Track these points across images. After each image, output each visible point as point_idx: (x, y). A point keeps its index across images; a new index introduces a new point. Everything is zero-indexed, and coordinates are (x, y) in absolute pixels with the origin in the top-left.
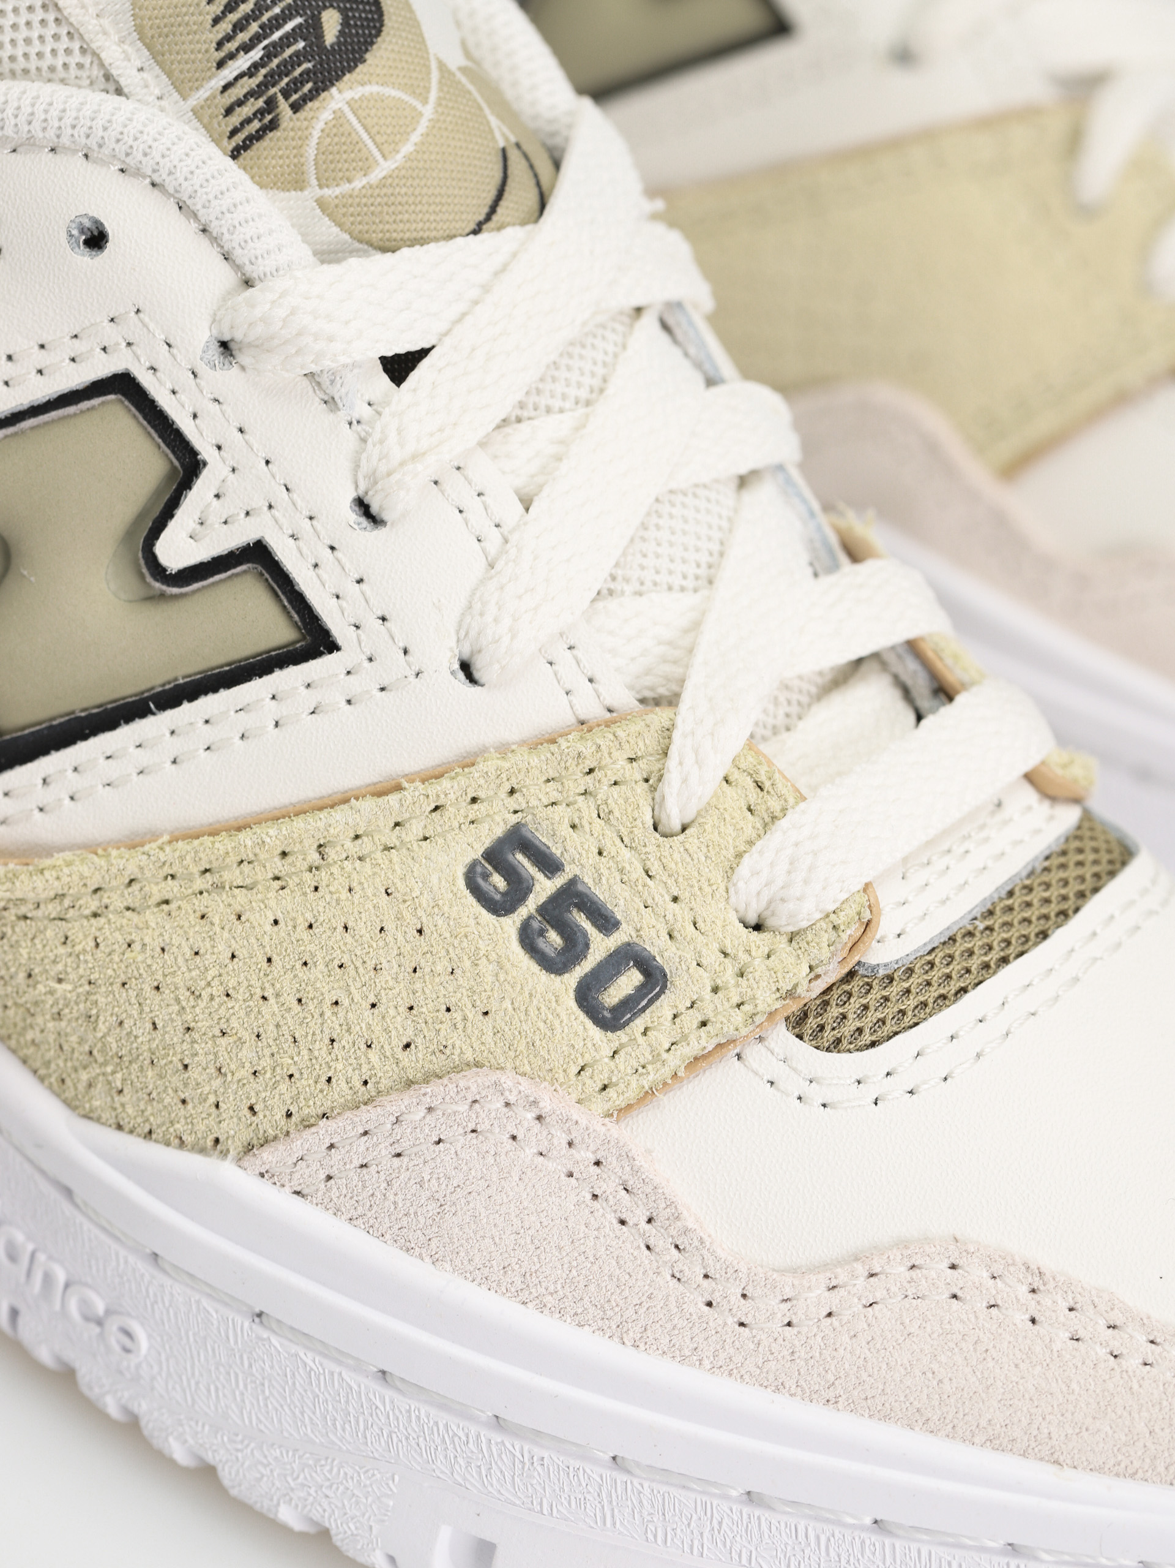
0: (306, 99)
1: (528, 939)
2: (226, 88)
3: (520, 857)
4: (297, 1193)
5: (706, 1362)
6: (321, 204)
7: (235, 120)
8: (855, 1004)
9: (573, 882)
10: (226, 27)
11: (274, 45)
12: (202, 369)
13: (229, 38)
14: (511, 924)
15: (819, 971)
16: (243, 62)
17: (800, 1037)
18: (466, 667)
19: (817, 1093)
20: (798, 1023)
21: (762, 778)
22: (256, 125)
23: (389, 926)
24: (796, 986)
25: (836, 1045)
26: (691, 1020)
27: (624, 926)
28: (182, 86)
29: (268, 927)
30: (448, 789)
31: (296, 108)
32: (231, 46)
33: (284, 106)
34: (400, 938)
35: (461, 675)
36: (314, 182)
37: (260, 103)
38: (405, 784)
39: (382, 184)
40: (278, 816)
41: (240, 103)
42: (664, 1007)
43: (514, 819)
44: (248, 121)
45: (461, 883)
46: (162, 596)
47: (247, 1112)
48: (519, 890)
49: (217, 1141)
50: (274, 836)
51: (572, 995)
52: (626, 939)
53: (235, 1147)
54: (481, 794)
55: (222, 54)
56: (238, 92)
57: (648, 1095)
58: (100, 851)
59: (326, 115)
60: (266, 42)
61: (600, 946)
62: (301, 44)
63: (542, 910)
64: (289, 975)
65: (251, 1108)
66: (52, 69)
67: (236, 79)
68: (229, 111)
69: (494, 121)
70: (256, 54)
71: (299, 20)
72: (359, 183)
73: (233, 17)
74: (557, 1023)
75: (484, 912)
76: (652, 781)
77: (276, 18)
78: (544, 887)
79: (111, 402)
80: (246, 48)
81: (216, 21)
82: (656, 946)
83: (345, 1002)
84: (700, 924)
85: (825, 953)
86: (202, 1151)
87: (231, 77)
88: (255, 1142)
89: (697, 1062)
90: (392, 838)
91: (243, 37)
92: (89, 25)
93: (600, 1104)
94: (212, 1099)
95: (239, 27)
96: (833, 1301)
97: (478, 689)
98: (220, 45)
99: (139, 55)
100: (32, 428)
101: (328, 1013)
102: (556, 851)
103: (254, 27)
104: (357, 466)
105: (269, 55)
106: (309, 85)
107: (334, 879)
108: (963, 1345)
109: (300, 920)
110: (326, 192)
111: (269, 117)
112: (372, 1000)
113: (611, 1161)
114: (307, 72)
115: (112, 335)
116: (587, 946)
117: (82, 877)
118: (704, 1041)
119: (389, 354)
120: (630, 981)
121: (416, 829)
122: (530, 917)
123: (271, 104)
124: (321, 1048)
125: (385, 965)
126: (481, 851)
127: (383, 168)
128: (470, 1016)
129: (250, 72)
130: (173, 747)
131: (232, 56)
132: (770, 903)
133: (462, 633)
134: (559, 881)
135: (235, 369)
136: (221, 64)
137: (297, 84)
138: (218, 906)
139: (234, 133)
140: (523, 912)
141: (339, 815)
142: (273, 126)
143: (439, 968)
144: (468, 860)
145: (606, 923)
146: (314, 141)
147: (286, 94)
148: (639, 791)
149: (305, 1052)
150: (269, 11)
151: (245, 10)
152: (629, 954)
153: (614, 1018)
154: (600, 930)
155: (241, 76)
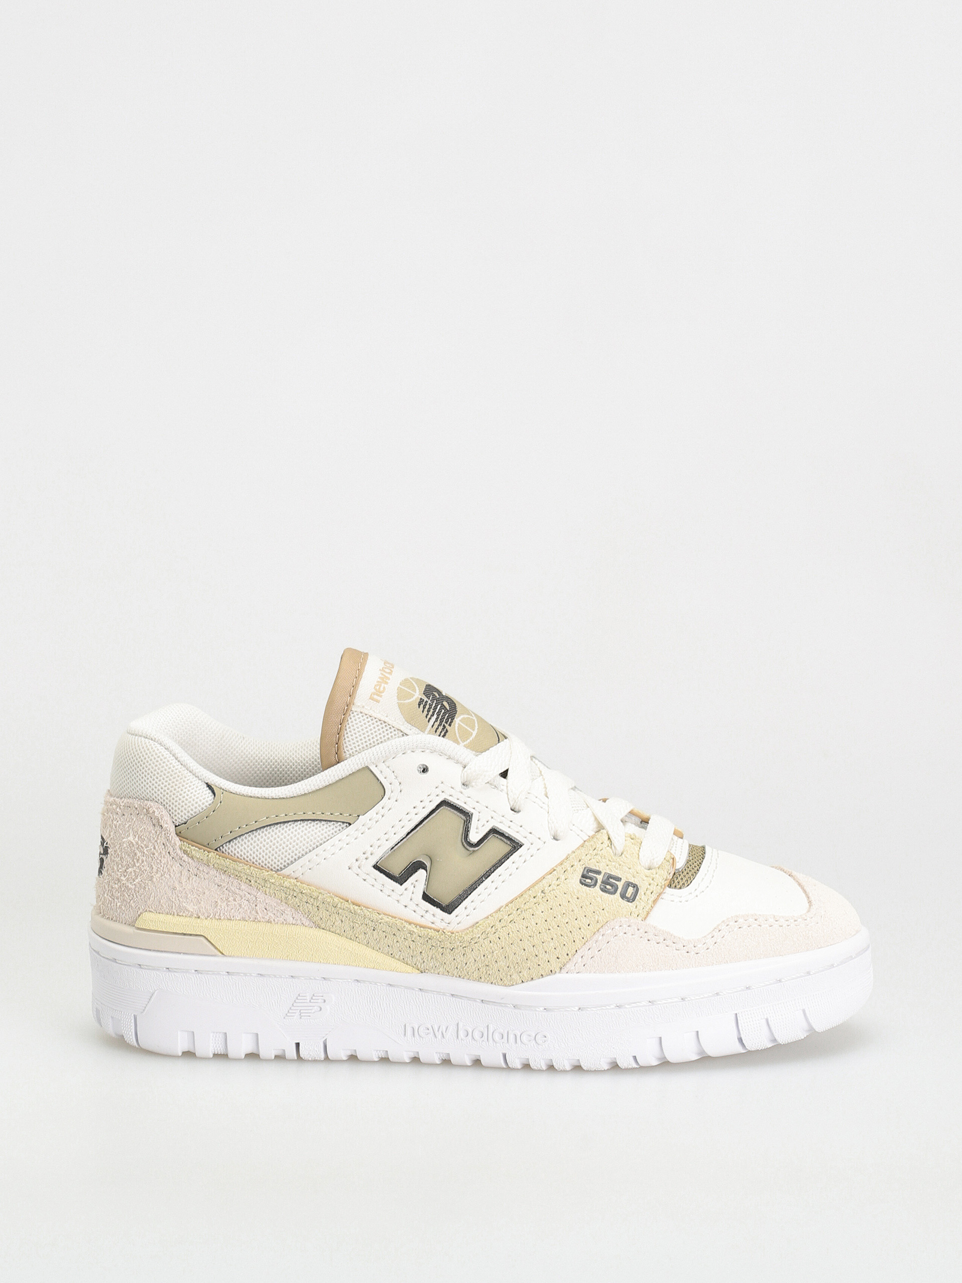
0: (451, 722)
1: (603, 890)
2: (433, 726)
3: (590, 874)
4: (578, 973)
5: (694, 965)
7: (438, 733)
8: (679, 878)
9: (605, 874)
10: (425, 712)
11: (438, 713)
12: (462, 791)
13: (427, 715)
14: (597, 888)
15: (668, 873)
16: (433, 719)
17: (672, 889)
18: (555, 838)
20: (670, 886)
22: (443, 732)
23: (570, 900)
24: (665, 878)
25: (681, 888)
26: (648, 893)
28: (422, 729)
29: (541, 914)
30: (567, 865)
31: (450, 725)
32: (429, 716)
33: (447, 726)
34: (574, 902)
35: (554, 840)
36: (462, 741)
37: (442, 727)
38: (555, 869)
39: (475, 737)
40: (528, 889)
41: (437, 729)
42: (641, 892)
43: (584, 866)
44: (441, 732)
45: (580, 885)
46: (474, 851)
47: (557, 959)
48: (594, 880)
49: (552, 970)
50: (530, 894)
51: (620, 898)
52: (625, 881)
53: (558, 970)
54: (573, 864)
55: (428, 719)
56: (436, 726)
57: (648, 913)
58: (489, 918)
59: (457, 725)
60: (436, 713)
61: (620, 885)
62: (443, 711)
63: (603, 882)
64: (553, 922)
66: (392, 736)
68: (436, 731)
70: (435, 716)
71: (440, 706)
72: (470, 739)
73: (426, 710)
74: (620, 905)
75: (589, 888)
77: (435, 707)
78: (600, 878)
79: (443, 809)
80: (433, 715)
81: (423, 712)
82: (632, 880)
83: (569, 921)
84: (638, 872)
85: (668, 869)
86: (550, 975)
87: (432, 724)
88: (562, 966)
89: (655, 901)
90: (558, 883)
91: (431, 713)
93: (640, 918)
94: (547, 961)
95: (428, 711)
96: (714, 940)
97: (560, 841)
98: (426, 717)
99: (408, 726)
100: (427, 822)
101: (566, 926)
102: (598, 869)
103: (432, 710)
104: (507, 800)
105: (438, 715)
106: (450, 719)
109: (548, 909)
110: (465, 743)
111: (445, 730)
112: (576, 918)
113: (648, 930)
114: (448, 716)
116: (617, 885)
117: (489, 923)
118: (654, 897)
119: (500, 773)
120: (631, 890)
121: (563, 878)
122: (601, 885)
123: (444, 726)
124: (569, 935)
125: (574, 909)
126: (580, 876)
127: (474, 734)
128: (600, 912)
129: (436, 721)
130: (494, 885)
131: (430, 719)
132: (650, 862)
133: (550, 829)
134: (602, 875)
135: (470, 788)
137: (448, 719)
138: (526, 915)
139: (440, 735)
140: (598, 885)
141: (544, 881)
142: (447, 731)
143: (587, 904)
144: (579, 879)
145: (619, 879)
146: (457, 732)
147: (446, 723)
149: (566, 937)
150: (432, 705)
151: (428, 707)
152: (628, 884)
153: (632, 900)
154: (618, 881)
155: (434, 722)
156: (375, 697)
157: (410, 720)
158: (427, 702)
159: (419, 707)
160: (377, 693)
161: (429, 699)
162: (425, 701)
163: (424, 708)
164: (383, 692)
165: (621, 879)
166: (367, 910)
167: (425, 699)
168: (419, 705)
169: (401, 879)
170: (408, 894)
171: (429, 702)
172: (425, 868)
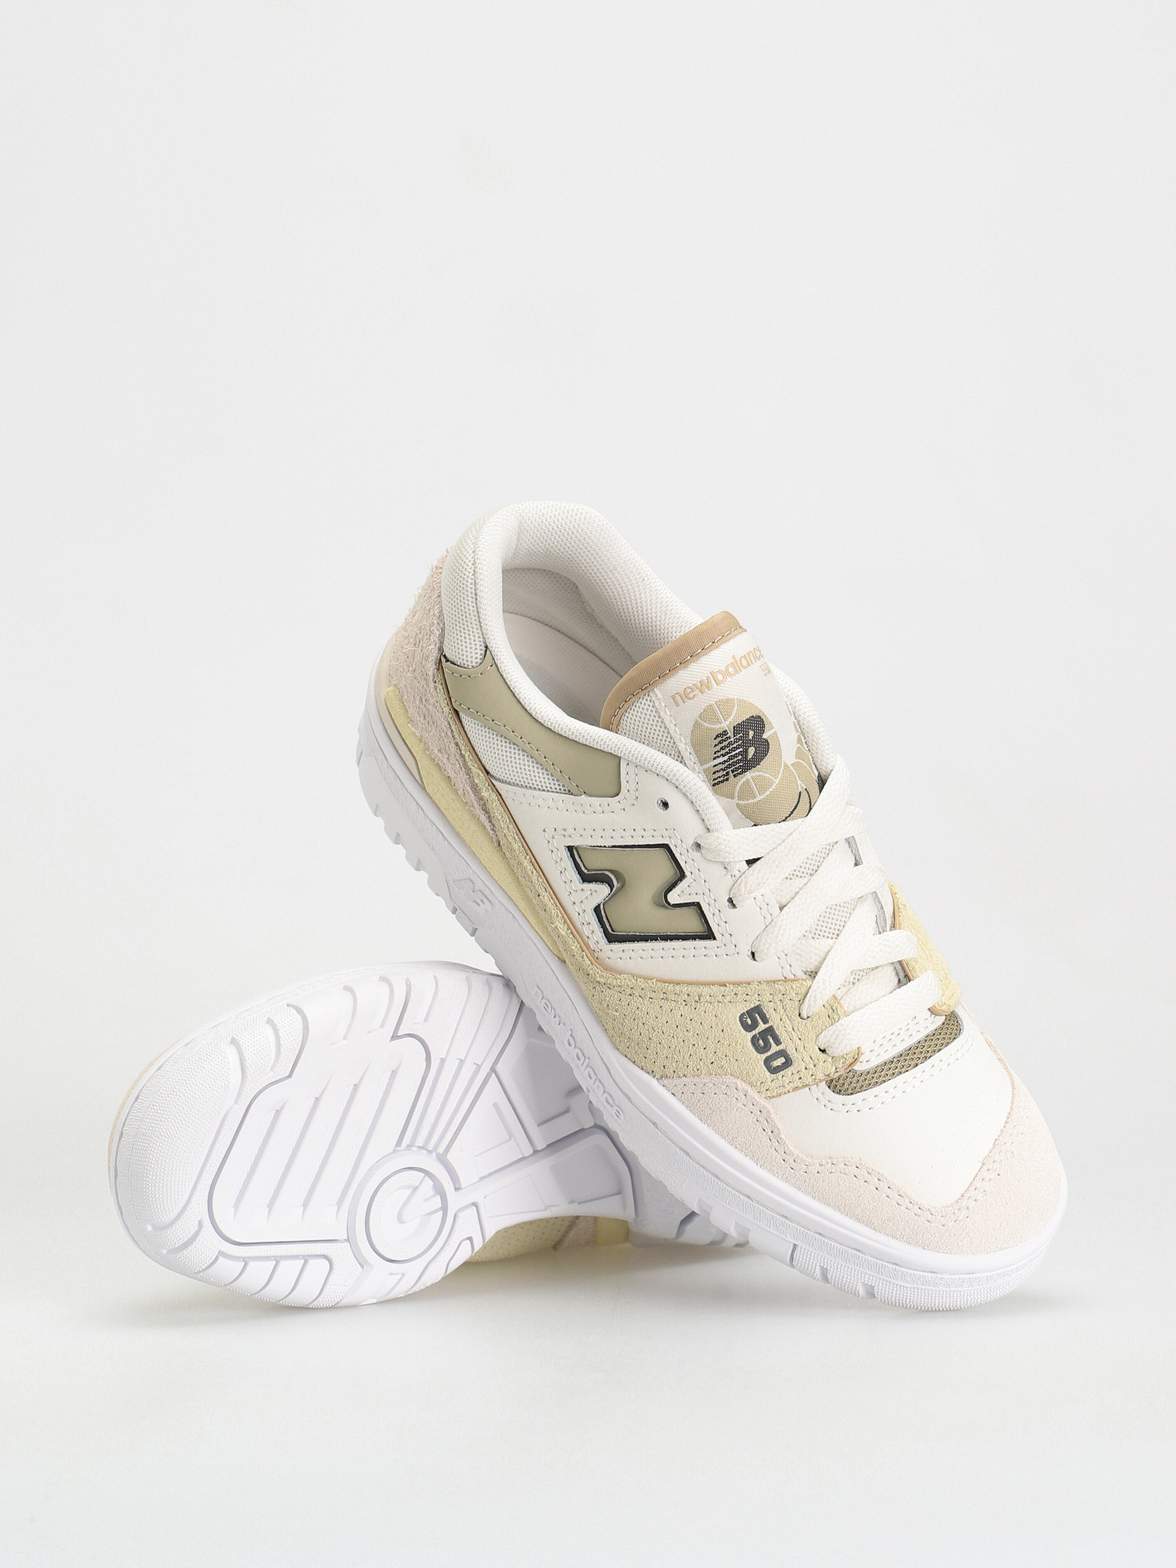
0: (738, 774)
1: (754, 1041)
2: (714, 766)
3: (757, 1015)
4: (673, 1094)
5: (780, 1177)
6: (738, 805)
7: (715, 776)
8: (848, 1081)
9: (771, 1027)
10: (718, 748)
11: (732, 756)
12: (690, 850)
13: (718, 751)
14: (750, 1035)
15: (838, 1070)
16: (722, 759)
17: (829, 1087)
18: (753, 954)
19: (830, 1106)
20: (829, 1084)
21: (834, 1008)
22: (722, 779)
23: (714, 1026)
24: (830, 1073)
25: (839, 1092)
26: (796, 1077)
27: (783, 1044)
28: (702, 762)
29: (679, 1017)
30: (740, 989)
31: (735, 776)
32: (719, 754)
33: (731, 775)
34: (716, 1031)
35: (751, 957)
36: (737, 798)
37: (724, 772)
38: (728, 985)
39: (757, 803)
40: (690, 984)
41: (718, 771)
42: (789, 1071)
43: (757, 1003)
44: (720, 777)
45: (738, 1019)
46: (667, 909)
47: (662, 1067)
48: (755, 1025)
49: (653, 1071)
50: (685, 989)
51: (763, 1061)
52: (782, 1048)
53: (657, 1075)
54: (749, 994)
55: (716, 755)
56: (718, 768)
57: (779, 1095)
58: (635, 978)
59: (744, 779)
60: (730, 755)
61: (774, 1048)
62: (740, 757)
63: (759, 1033)
64: (682, 1033)
65: (664, 1066)
66: (663, 749)
67: (718, 764)
68: (714, 773)
69: (799, 782)
70: (726, 758)
72: (750, 801)
73: (721, 745)
74: (756, 1069)
75: (743, 1029)
76: (801, 1002)
77: (734, 748)
78: (762, 1027)
79: (661, 850)
80: (723, 756)
81: (715, 746)
82: (791, 1052)
83: (696, 1045)
84: (806, 1048)
85: (841, 1066)
86: (648, 1073)
88: (663, 1076)
89: (796, 1088)
90: (721, 1000)
91: (723, 752)
92: (677, 737)
93: (764, 1095)
94: (653, 1060)
95: (722, 748)
96: (820, 1169)
97: (755, 962)
98: (715, 753)
99: (689, 749)
100: (640, 851)
101: (691, 1048)
102: (768, 1016)
103: (727, 750)
104: (731, 890)
105: (729, 759)
106: (740, 770)
107: (701, 1007)
108: (854, 1191)
109: (688, 1017)
110: (740, 802)
111: (726, 777)
112: (704, 1047)
113: (764, 1112)
114: (741, 766)
115: (665, 833)
116: (771, 1047)
117: (629, 983)
118: (799, 1083)
119: (747, 859)
120: (782, 1060)
121: (728, 998)
122: (755, 1035)
123: (728, 773)
124: (687, 1057)
125: (710, 1038)
126: (746, 1010)
127: (759, 798)
128: (732, 1060)
129: (723, 763)
130: (662, 953)
131: (718, 757)
132: (828, 1047)
133: (754, 944)
134: (767, 1026)
135: (699, 854)
136: (714, 759)
137: (738, 769)
138: (667, 1006)
139: (714, 779)
140: (754, 1033)
141: (707, 988)
142: (727, 780)
143: (725, 1043)
144: (742, 1012)
145: (778, 1042)
146: (738, 787)
147: (733, 771)
148: (796, 1004)
149: (682, 1056)
150: (732, 745)
151: (725, 743)
152: (782, 1053)
153: (774, 1071)
154: (776, 1043)
155: (720, 763)
156: (678, 698)
157: (697, 746)
158: (729, 738)
159: (715, 739)
160: (685, 695)
161: (734, 736)
162: (728, 736)
163: (720, 743)
164: (690, 699)
165: (781, 1043)
166: (538, 878)
167: (730, 734)
168: (717, 736)
169: (586, 878)
170: (582, 896)
171: (732, 739)
172: (611, 886)
